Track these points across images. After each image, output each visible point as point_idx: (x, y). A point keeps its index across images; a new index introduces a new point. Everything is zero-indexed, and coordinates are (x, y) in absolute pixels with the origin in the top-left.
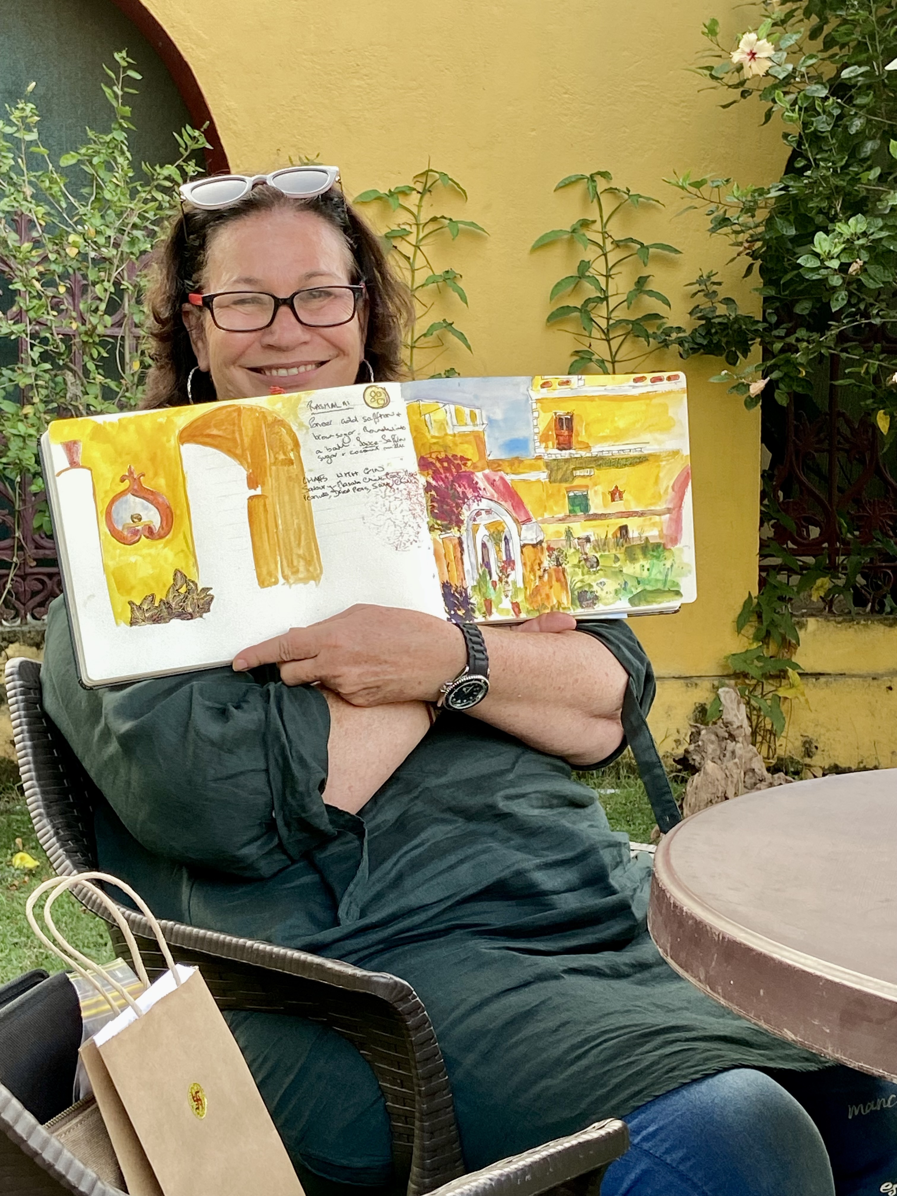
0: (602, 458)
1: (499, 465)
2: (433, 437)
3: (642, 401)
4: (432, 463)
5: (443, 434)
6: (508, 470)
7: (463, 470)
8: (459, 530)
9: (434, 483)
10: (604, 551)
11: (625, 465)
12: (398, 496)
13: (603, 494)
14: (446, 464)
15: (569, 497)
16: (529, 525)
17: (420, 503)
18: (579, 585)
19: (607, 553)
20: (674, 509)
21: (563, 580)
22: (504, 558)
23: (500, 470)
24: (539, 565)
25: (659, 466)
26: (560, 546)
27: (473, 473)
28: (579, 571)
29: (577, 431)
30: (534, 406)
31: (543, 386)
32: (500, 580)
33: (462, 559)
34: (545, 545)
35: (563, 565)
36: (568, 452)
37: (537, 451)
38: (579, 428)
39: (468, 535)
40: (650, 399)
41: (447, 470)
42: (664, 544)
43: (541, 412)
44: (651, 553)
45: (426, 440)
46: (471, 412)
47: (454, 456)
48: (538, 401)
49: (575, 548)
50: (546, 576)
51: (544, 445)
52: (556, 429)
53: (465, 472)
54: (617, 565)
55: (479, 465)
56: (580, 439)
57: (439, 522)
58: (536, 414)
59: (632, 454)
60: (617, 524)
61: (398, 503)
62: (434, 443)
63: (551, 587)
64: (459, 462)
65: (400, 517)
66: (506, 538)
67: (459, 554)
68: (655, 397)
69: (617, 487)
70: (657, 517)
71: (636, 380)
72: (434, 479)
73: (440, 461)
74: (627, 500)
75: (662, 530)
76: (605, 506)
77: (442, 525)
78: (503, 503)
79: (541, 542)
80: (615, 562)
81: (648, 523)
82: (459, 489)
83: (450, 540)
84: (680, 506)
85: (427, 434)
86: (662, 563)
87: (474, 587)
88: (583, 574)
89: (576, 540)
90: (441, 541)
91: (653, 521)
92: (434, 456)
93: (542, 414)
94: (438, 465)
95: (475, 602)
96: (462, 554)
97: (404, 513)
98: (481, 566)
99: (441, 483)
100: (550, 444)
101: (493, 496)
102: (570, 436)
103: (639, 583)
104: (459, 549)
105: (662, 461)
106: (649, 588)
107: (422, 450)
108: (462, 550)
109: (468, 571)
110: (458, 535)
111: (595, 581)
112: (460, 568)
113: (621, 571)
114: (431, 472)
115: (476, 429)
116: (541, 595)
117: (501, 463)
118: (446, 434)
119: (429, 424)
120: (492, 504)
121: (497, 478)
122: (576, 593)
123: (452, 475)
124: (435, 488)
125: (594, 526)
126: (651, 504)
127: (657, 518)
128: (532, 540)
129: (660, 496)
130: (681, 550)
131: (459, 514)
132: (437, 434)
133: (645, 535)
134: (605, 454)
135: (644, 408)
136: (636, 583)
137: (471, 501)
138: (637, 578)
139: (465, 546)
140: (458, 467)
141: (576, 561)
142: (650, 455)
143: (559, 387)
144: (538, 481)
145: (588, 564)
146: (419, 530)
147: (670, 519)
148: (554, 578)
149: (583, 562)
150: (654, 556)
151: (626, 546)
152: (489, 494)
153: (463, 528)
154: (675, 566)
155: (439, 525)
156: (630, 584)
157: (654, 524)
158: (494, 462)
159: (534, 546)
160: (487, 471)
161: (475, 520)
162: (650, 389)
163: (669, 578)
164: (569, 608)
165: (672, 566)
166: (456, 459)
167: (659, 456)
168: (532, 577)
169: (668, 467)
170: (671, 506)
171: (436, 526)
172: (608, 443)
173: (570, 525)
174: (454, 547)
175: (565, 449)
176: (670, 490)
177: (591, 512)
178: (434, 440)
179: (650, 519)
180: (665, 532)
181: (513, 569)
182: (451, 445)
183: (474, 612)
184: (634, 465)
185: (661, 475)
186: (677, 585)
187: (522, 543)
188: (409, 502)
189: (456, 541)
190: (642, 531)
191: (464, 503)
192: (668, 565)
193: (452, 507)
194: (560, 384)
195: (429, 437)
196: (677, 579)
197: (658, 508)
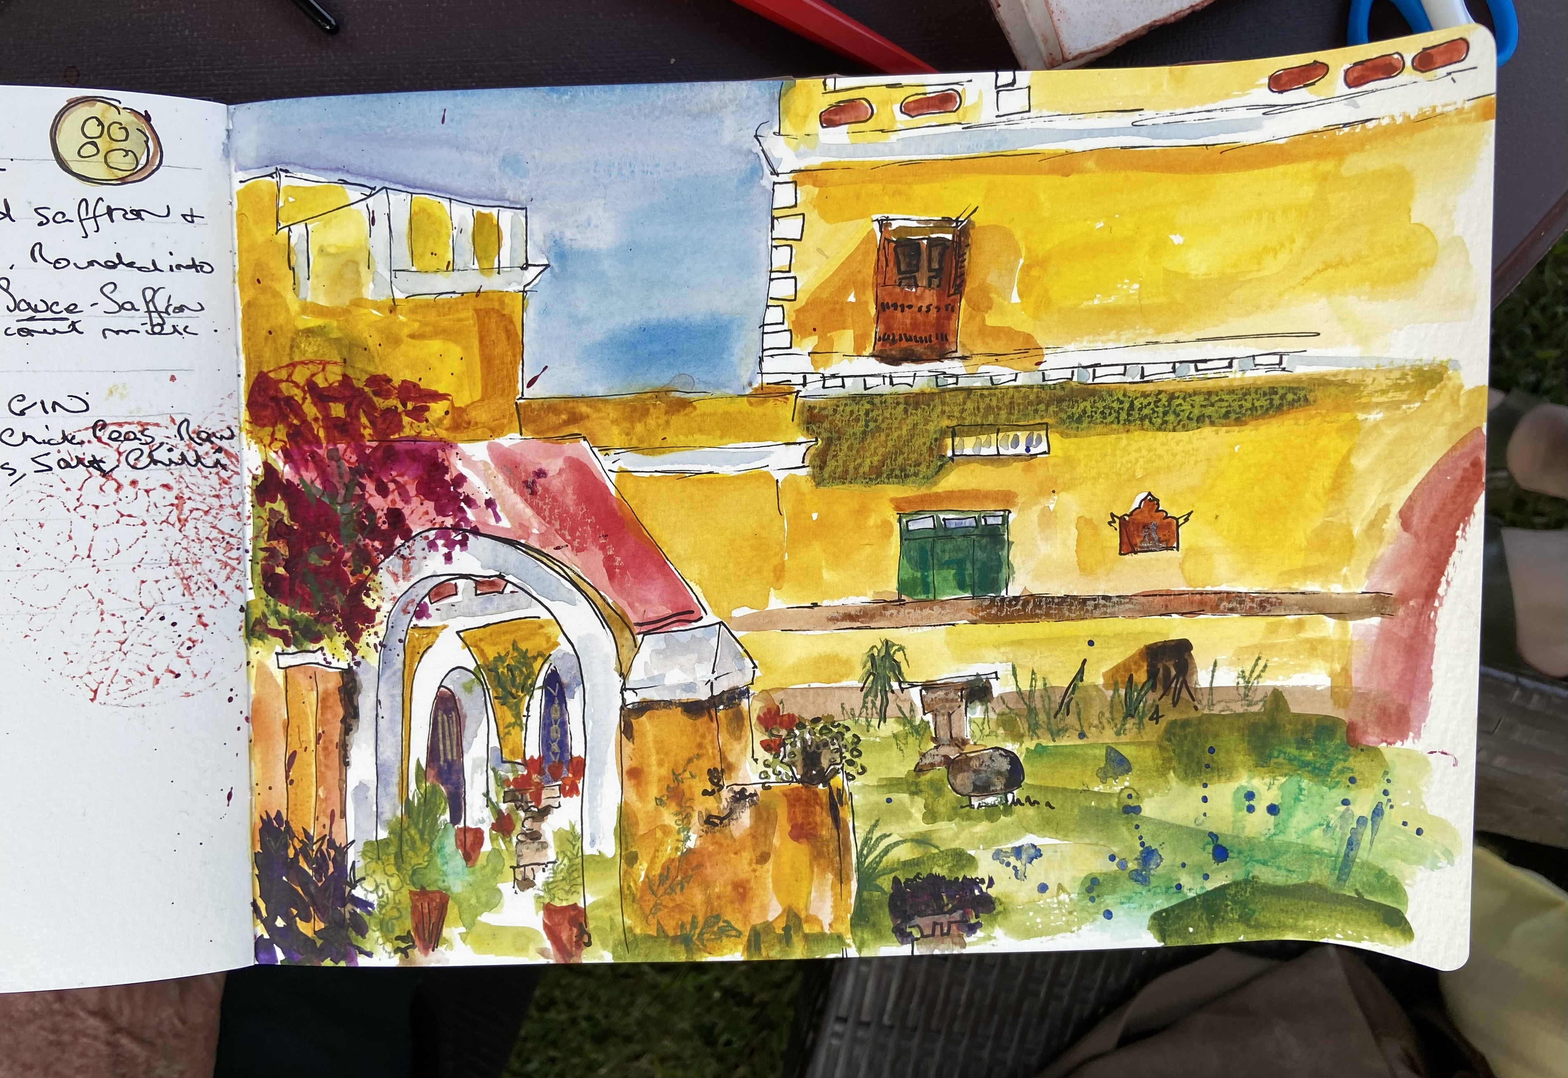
0: (1090, 392)
1: (575, 418)
2: (308, 308)
3: (1305, 167)
4: (290, 399)
5: (345, 300)
6: (615, 436)
7: (408, 432)
8: (348, 646)
9: (286, 471)
10: (1055, 734)
11: (1200, 420)
12: (138, 508)
13: (1083, 523)
14: (338, 410)
15: (906, 535)
16: (682, 635)
17: (227, 540)
18: (904, 853)
19: (1069, 741)
20: (1403, 599)
21: (826, 831)
22: (533, 750)
23: (576, 436)
24: (716, 776)
25: (1354, 427)
26: (834, 710)
27: (448, 445)
28: (917, 806)
29: (984, 290)
30: (784, 196)
31: (829, 119)
32: (503, 825)
33: (344, 748)
34: (752, 707)
35: (838, 780)
36: (924, 368)
37: (769, 365)
38: (992, 279)
39: (384, 662)
40: (1339, 154)
41: (340, 428)
42: (1351, 728)
43: (812, 217)
44: (1293, 751)
45: (281, 319)
46: (481, 221)
47: (380, 383)
48: (801, 176)
49: (905, 720)
50: (745, 818)
51: (811, 342)
52: (881, 284)
53: (415, 439)
54: (1116, 786)
55: (481, 415)
56: (992, 320)
57: (284, 609)
58: (788, 228)
59: (1235, 376)
60: (1136, 636)
61: (126, 533)
62: (309, 332)
63: (763, 858)
64: (394, 402)
65: (127, 584)
66: (553, 679)
67: (335, 730)
68: (1361, 145)
69: (1151, 501)
70: (1330, 622)
71: (1278, 83)
72: (288, 457)
73: (321, 397)
74: (1195, 551)
75: (1345, 670)
76: (1084, 569)
77: (292, 622)
78: (565, 555)
79: (734, 696)
80: (1104, 776)
81: (1285, 638)
82: (377, 502)
83: (313, 677)
84: (1430, 594)
85: (289, 296)
86: (1338, 794)
87: (375, 849)
88: (931, 816)
89: (915, 694)
90: (279, 676)
91: (1309, 634)
92: (300, 375)
93: (818, 227)
94: (310, 410)
95: (372, 898)
96: (347, 729)
97: (148, 574)
98: (421, 775)
99: (309, 475)
100: (845, 340)
101: (525, 528)
102: (949, 310)
103: (1221, 853)
104: (341, 712)
105: (1366, 407)
106: (1266, 875)
107: (267, 353)
108: (351, 714)
109: (362, 787)
110: (343, 660)
111: (987, 842)
112: (332, 776)
113: (1131, 811)
114: (281, 432)
115: (492, 283)
116: (706, 885)
117: (584, 409)
118: (359, 302)
119: (299, 261)
120: (511, 557)
121: (553, 466)
122: (886, 883)
123: (359, 449)
124: (289, 491)
125: (1020, 643)
126: (1307, 572)
127: (1329, 626)
128: (690, 687)
129: (1349, 545)
130: (1420, 763)
131: (363, 588)
132: (322, 301)
133: (1269, 682)
134: (1107, 377)
135: (1307, 192)
136: (1207, 856)
137: (419, 544)
138: (1213, 836)
139: (365, 703)
140: (391, 418)
141: (903, 768)
142: (1322, 382)
143: (903, 120)
144: (761, 476)
145: (964, 779)
146: (199, 633)
147: (1385, 635)
148: (783, 825)
149: (940, 772)
150: (1304, 765)
151: (1171, 715)
152: (505, 523)
153: (369, 638)
154: (1391, 818)
155: (281, 621)
156: (1168, 857)
157: (1314, 648)
158: (551, 406)
159: (693, 709)
160: (510, 440)
161: (421, 612)
162: (1341, 113)
163: (1362, 854)
164: (840, 938)
165: (1378, 812)
166: (386, 395)
167: (1356, 387)
168: (669, 818)
169: (1391, 432)
170: (1389, 587)
171: (273, 623)
172: (1127, 336)
173: (896, 636)
174: (323, 702)
175: (917, 359)
176: (1393, 524)
177: (1014, 590)
178: (312, 322)
179: (1299, 626)
180: (1357, 680)
181: (570, 790)
182: (372, 342)
183: (362, 930)
184: (1239, 421)
185: (1361, 462)
186: (1395, 888)
187: (630, 698)
188: (173, 533)
189: (334, 682)
190: (1260, 666)
191: (388, 550)
192: (1362, 807)
193: (338, 560)
194: (908, 109)
195: (294, 307)
196: (1396, 868)
197: (1336, 588)
